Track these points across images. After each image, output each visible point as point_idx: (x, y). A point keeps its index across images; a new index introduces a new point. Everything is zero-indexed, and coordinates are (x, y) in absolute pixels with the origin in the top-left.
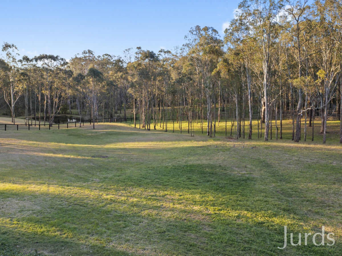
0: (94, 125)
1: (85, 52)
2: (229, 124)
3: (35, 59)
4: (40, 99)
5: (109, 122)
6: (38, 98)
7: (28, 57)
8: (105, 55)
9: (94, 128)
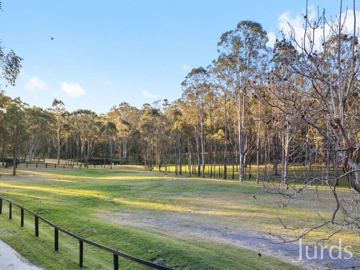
0: (111, 167)
1: (122, 104)
2: (217, 168)
3: (74, 113)
4: (78, 145)
5: (131, 165)
6: (76, 144)
7: (68, 112)
8: (146, 104)
9: (111, 169)
